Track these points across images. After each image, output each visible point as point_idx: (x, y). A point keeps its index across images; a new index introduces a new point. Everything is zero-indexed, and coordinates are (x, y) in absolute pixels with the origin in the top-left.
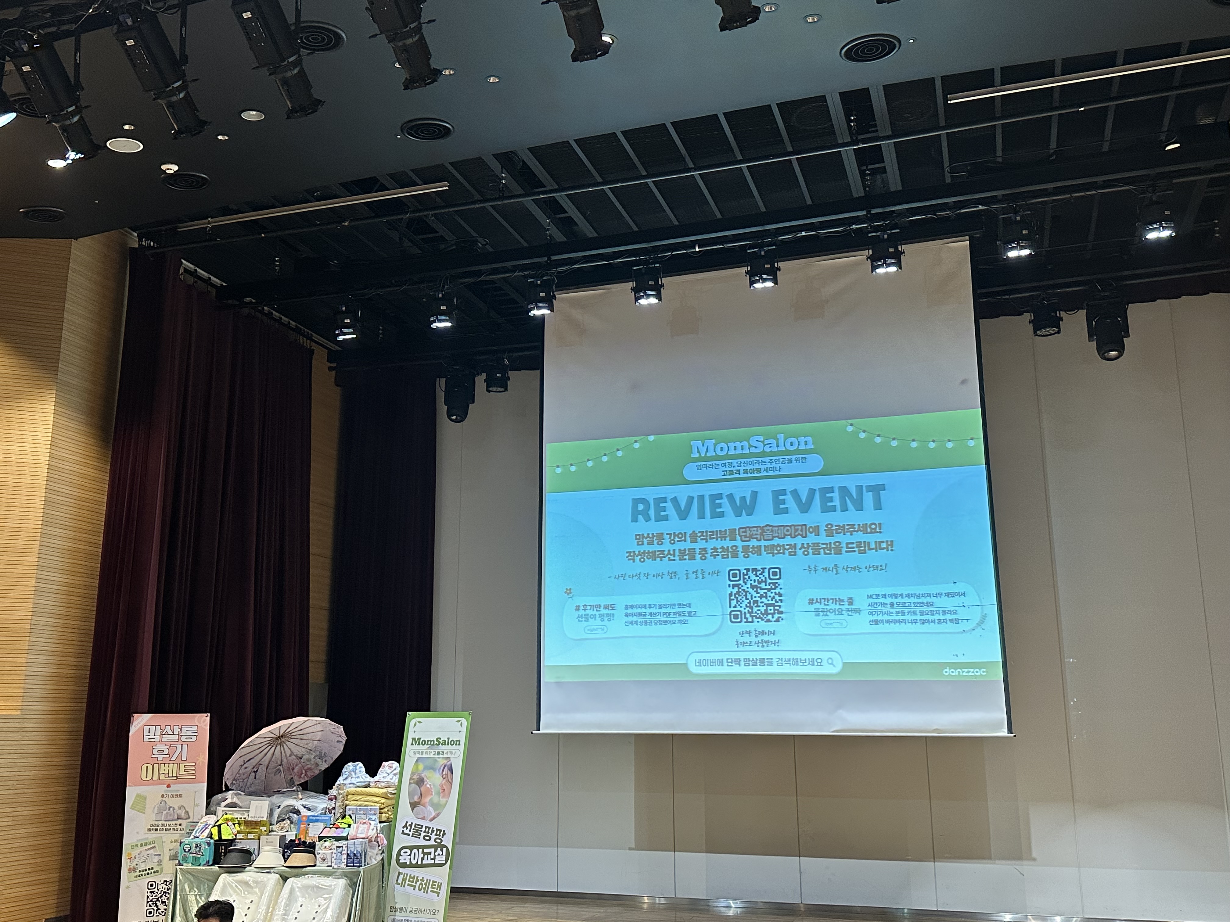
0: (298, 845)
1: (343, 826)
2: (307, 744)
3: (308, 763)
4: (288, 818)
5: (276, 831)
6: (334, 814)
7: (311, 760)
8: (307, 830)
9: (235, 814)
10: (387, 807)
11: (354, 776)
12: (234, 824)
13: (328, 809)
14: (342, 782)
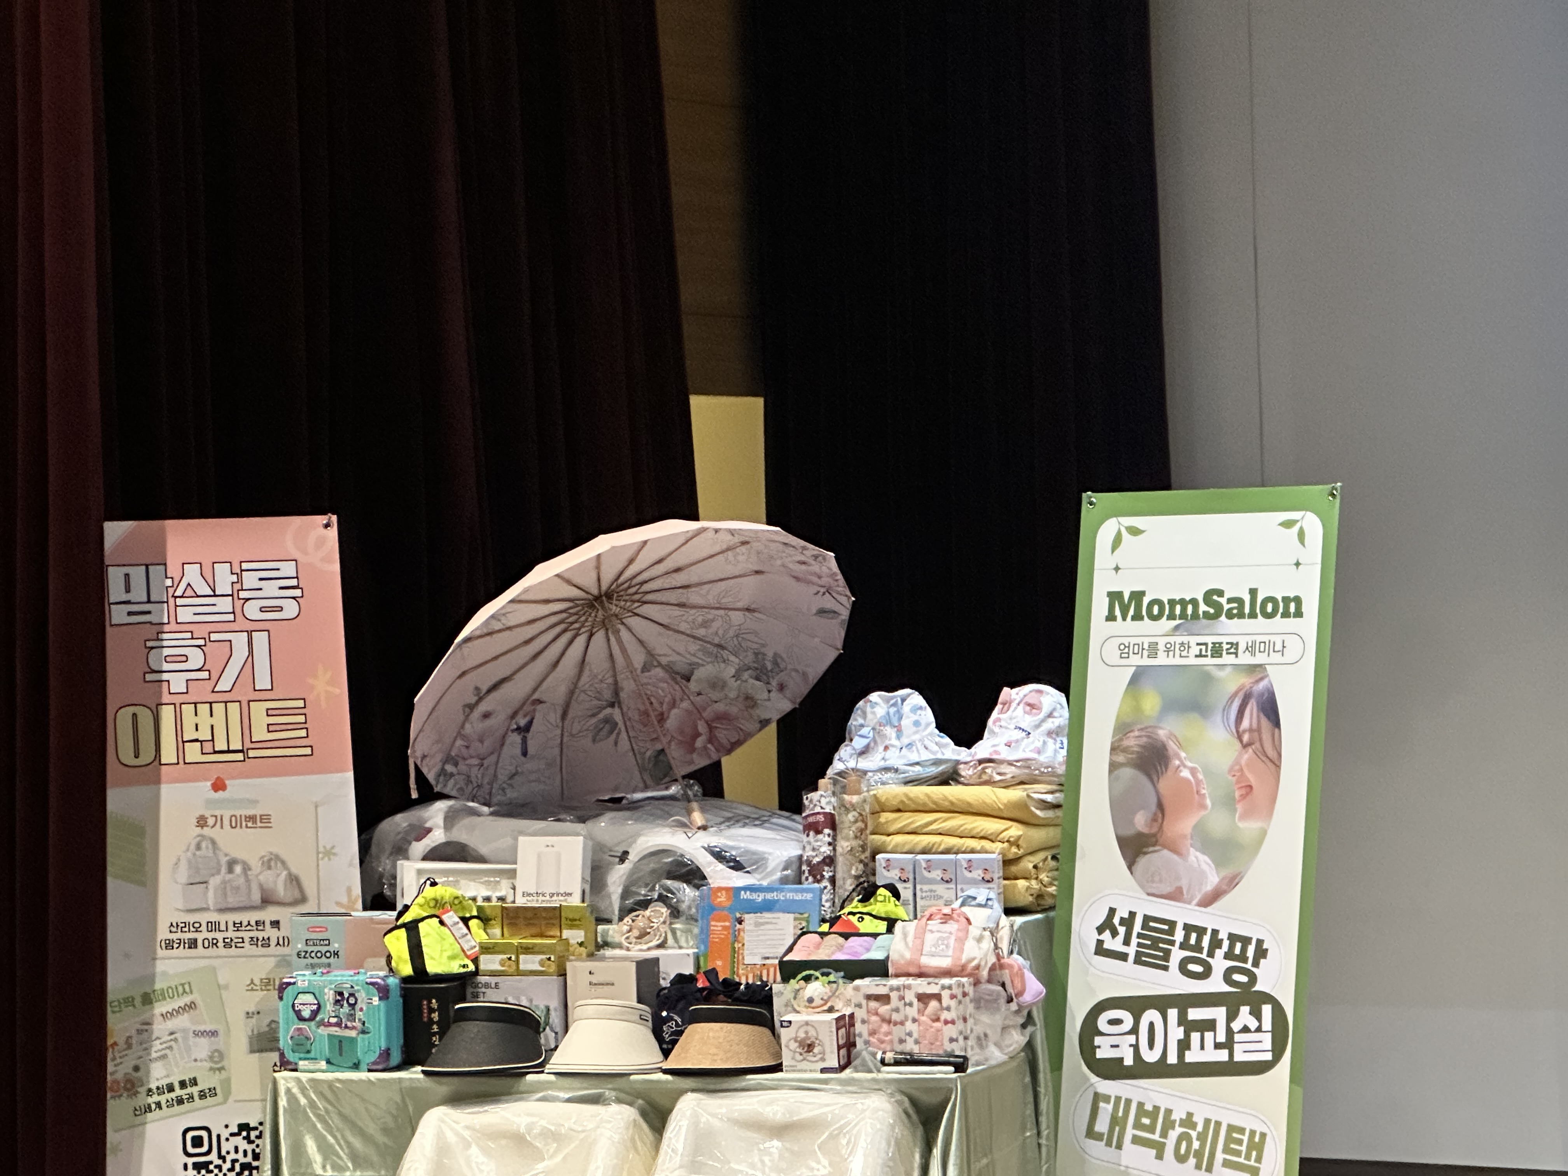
0: (709, 995)
1: (868, 925)
2: (705, 624)
3: (715, 696)
4: (662, 899)
5: (619, 946)
6: (833, 880)
7: (724, 685)
8: (736, 939)
9: (463, 882)
10: (1031, 853)
11: (894, 742)
12: (465, 921)
13: (809, 863)
14: (852, 764)
